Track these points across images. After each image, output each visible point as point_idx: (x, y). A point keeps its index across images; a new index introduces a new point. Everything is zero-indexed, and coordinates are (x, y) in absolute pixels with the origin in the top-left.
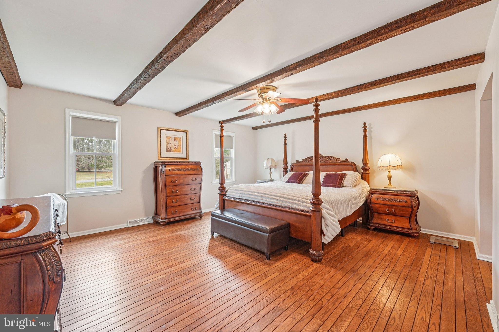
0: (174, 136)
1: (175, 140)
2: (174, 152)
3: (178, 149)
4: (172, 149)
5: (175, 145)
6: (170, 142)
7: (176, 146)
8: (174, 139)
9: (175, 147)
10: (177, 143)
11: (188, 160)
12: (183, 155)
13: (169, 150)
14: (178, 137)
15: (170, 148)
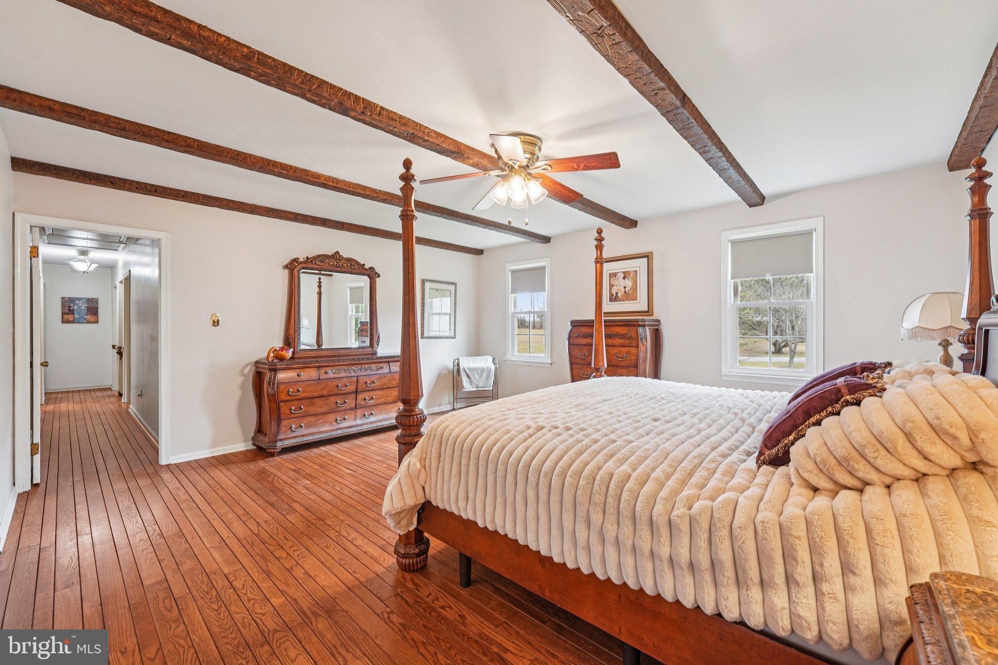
0: (624, 270)
1: (624, 278)
2: (624, 301)
3: (630, 296)
4: (619, 295)
5: (625, 287)
6: (616, 283)
7: (627, 289)
8: (623, 275)
9: (625, 292)
10: (629, 283)
11: (652, 315)
12: (641, 304)
13: (613, 298)
14: (630, 270)
15: (617, 293)
